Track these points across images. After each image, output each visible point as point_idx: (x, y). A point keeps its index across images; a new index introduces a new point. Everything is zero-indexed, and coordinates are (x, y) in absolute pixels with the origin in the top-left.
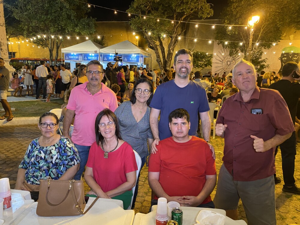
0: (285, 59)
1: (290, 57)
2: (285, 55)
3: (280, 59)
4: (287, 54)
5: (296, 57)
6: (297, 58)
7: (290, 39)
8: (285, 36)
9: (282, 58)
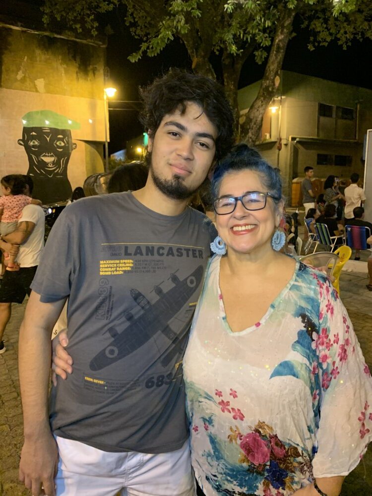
0: (36, 143)
1: (48, 139)
2: (34, 133)
3: (22, 143)
4: (39, 130)
5: (62, 140)
6: (64, 142)
7: (38, 89)
8: (23, 80)
9: (28, 140)
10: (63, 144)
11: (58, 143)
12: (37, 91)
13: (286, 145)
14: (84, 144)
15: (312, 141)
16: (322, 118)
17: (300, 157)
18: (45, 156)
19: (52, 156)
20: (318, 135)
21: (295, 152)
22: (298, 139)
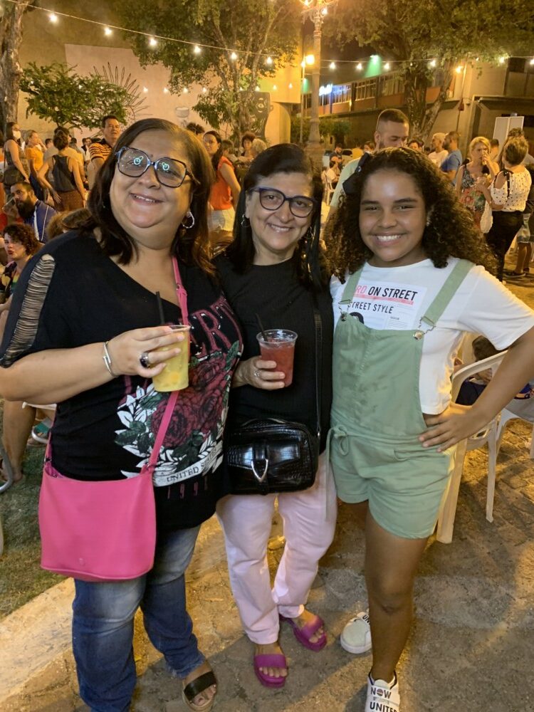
6: (264, 104)
10: (263, 106)
11: (259, 106)
13: (469, 105)
14: (279, 106)
15: (497, 100)
16: (511, 74)
17: (482, 119)
20: (505, 92)
21: (478, 112)
22: (481, 99)
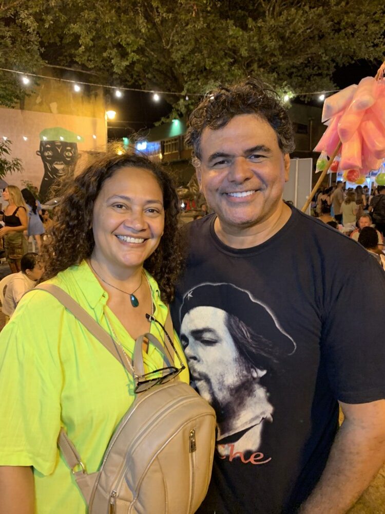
1: (59, 150)
2: (48, 146)
3: (39, 153)
4: (52, 143)
5: (70, 151)
6: (71, 153)
7: (52, 110)
8: (41, 104)
9: (44, 151)
12: (51, 112)
18: (57, 164)
19: (62, 164)
